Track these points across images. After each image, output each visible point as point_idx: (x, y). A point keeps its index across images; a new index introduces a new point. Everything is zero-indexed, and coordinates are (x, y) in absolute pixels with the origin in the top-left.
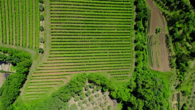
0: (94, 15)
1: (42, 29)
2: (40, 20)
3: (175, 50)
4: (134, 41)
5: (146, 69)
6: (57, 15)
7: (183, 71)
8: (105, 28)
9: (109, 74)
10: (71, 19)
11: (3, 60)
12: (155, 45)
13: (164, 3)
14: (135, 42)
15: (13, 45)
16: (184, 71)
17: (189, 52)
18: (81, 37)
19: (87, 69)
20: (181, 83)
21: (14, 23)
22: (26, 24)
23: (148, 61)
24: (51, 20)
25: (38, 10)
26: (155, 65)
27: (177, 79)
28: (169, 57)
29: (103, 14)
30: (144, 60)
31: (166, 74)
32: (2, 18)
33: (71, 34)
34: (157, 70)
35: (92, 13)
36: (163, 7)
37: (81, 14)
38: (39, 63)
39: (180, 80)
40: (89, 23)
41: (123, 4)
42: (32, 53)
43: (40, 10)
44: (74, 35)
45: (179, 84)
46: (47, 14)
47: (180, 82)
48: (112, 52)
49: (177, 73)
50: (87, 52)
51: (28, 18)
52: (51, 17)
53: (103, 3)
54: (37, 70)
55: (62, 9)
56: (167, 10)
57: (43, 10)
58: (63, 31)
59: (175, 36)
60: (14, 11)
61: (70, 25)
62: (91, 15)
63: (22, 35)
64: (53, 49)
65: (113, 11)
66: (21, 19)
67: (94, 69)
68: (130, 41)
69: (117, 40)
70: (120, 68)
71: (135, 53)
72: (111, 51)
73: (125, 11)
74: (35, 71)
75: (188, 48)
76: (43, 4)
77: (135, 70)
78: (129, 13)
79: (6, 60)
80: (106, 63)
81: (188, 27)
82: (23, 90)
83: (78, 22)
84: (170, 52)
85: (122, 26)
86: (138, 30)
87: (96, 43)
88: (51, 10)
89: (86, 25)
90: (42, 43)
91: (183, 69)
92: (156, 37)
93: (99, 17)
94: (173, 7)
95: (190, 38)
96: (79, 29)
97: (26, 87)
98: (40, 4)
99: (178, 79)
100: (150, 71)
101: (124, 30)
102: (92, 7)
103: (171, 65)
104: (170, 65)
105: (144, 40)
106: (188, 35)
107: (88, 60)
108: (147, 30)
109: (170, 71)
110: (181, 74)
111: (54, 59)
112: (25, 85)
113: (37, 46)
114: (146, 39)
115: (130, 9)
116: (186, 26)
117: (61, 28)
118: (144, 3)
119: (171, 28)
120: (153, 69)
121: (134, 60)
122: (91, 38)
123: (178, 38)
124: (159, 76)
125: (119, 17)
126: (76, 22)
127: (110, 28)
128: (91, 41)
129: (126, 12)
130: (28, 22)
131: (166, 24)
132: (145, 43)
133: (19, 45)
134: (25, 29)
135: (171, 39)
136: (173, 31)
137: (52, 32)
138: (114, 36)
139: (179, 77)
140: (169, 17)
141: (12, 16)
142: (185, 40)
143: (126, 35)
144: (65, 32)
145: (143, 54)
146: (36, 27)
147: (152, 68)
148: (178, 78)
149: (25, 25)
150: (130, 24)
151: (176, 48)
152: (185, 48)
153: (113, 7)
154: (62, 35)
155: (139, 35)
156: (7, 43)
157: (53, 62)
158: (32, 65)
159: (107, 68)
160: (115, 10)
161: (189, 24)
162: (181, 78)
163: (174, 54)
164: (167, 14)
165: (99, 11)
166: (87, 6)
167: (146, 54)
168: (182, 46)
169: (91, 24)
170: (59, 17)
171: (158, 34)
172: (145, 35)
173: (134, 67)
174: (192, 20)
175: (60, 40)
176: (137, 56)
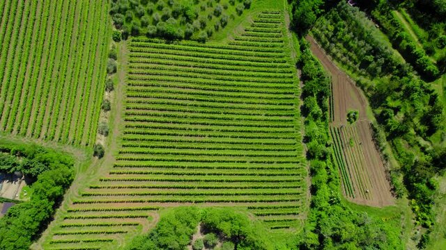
0: (216, 85)
1: (107, 108)
2: (106, 90)
3: (396, 155)
4: (302, 138)
5: (339, 202)
6: (141, 82)
7: (425, 202)
8: (239, 111)
9: (251, 212)
10: (168, 89)
11: (9, 169)
12: (351, 146)
13: (355, 63)
14: (307, 139)
15: (40, 140)
16: (429, 202)
17: (427, 157)
18: (188, 126)
19: (198, 198)
20: (429, 232)
21: (51, 95)
22: (75, 97)
23: (340, 182)
24: (128, 90)
25: (103, 70)
26: (357, 192)
27: (416, 224)
28: (386, 171)
29: (235, 83)
30: (330, 180)
31: (387, 213)
32: (29, 85)
33: (167, 119)
34: (363, 204)
35: (212, 81)
36: (355, 71)
37: (190, 82)
38: (90, 179)
39: (425, 226)
40: (207, 99)
41: (275, 67)
42: (78, 155)
43: (108, 71)
44: (174, 123)
45: (424, 234)
46: (120, 80)
47: (425, 230)
48: (257, 162)
49: (413, 210)
50: (200, 158)
51: (81, 85)
52: (129, 84)
53: (233, 65)
54: (83, 195)
55: (152, 71)
56: (365, 76)
57: (115, 71)
58: (152, 112)
59: (391, 127)
60: (56, 72)
61: (166, 101)
62: (210, 84)
63: (62, 117)
64: (125, 150)
65: (255, 79)
66: (67, 87)
67: (217, 198)
68: (294, 138)
69: (265, 135)
70: (276, 198)
71: (308, 165)
72: (253, 159)
73: (279, 80)
74: (78, 197)
75: (423, 149)
76: (116, 62)
77: (313, 205)
78: (289, 83)
79: (16, 169)
80: (244, 185)
81: (413, 106)
82: (39, 247)
83: (184, 96)
84: (387, 160)
85: (275, 107)
86: (310, 115)
87: (221, 140)
88: (130, 73)
89: (198, 103)
90: (103, 136)
91: (424, 196)
92: (350, 131)
93: (228, 88)
94: (375, 70)
95: (422, 128)
96: (185, 111)
97: (47, 238)
98: (109, 59)
99: (418, 222)
100: (348, 207)
101: (281, 116)
102: (213, 71)
103: (394, 189)
104: (392, 189)
105: (326, 137)
106: (416, 121)
107: (203, 178)
108: (328, 115)
109: (395, 205)
110: (422, 210)
111: (126, 170)
112: (45, 234)
113: (92, 142)
114: (330, 135)
115: (290, 75)
116: (407, 104)
117: (148, 106)
118: (316, 64)
119: (379, 111)
120: (354, 202)
121: (308, 181)
122: (210, 130)
123: (397, 130)
124: (372, 217)
125: (268, 90)
126: (180, 96)
127: (250, 112)
128: (210, 136)
129: (283, 80)
130: (80, 92)
131: (367, 103)
132: (328, 143)
133: (53, 138)
134: (72, 105)
135: (383, 134)
136: (384, 115)
137: (126, 114)
138: (259, 126)
139: (420, 218)
140: (370, 89)
141: (50, 82)
142: (412, 131)
143: (285, 127)
144: (155, 115)
145: (327, 168)
146: (95, 102)
147: (350, 199)
148: (418, 220)
149: (73, 98)
150: (292, 105)
151: (397, 151)
152: (418, 149)
153: (254, 71)
154: (148, 121)
155: (314, 127)
156: (27, 135)
157: (121, 177)
158: (73, 183)
159: (247, 198)
160: (259, 76)
161: (412, 99)
162: (425, 219)
163: (396, 164)
164: (366, 84)
165: (228, 77)
166: (203, 67)
167: (334, 166)
168: (411, 146)
169: (211, 101)
170: (146, 85)
171: (354, 123)
172: (326, 125)
173: (308, 197)
174: (416, 91)
175: (142, 130)
176: (313, 172)
